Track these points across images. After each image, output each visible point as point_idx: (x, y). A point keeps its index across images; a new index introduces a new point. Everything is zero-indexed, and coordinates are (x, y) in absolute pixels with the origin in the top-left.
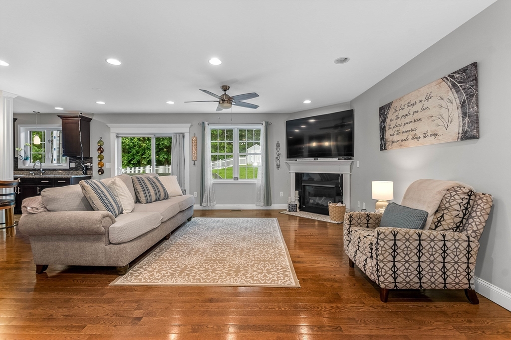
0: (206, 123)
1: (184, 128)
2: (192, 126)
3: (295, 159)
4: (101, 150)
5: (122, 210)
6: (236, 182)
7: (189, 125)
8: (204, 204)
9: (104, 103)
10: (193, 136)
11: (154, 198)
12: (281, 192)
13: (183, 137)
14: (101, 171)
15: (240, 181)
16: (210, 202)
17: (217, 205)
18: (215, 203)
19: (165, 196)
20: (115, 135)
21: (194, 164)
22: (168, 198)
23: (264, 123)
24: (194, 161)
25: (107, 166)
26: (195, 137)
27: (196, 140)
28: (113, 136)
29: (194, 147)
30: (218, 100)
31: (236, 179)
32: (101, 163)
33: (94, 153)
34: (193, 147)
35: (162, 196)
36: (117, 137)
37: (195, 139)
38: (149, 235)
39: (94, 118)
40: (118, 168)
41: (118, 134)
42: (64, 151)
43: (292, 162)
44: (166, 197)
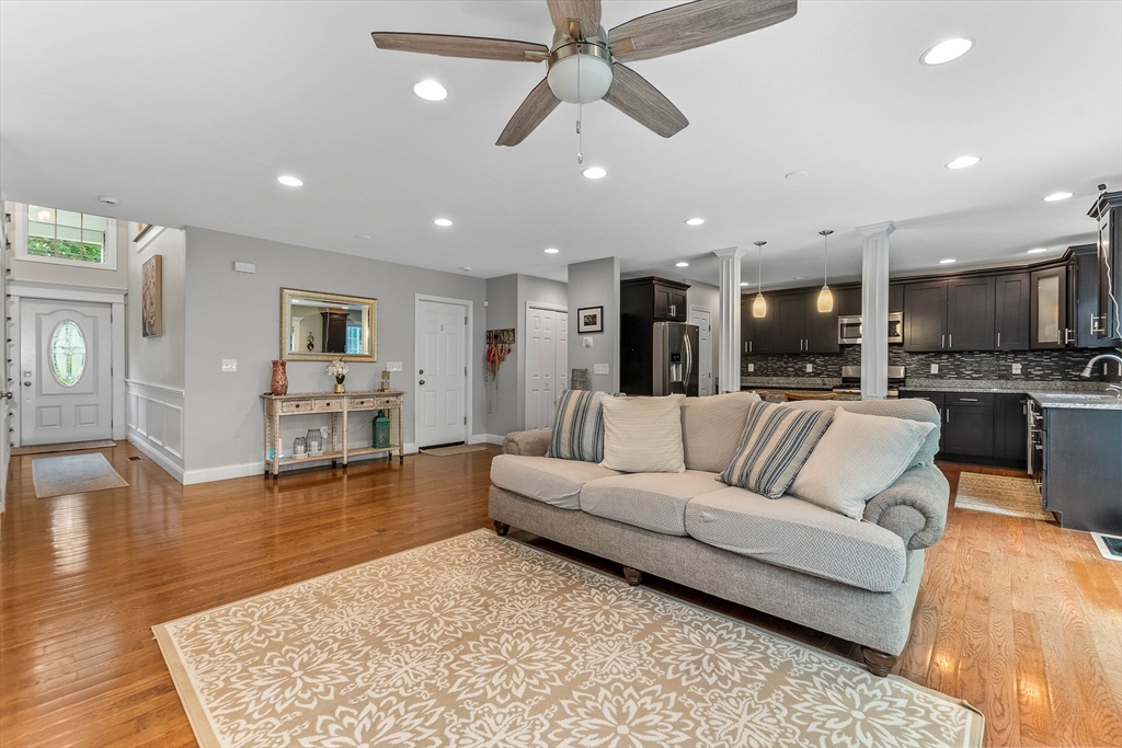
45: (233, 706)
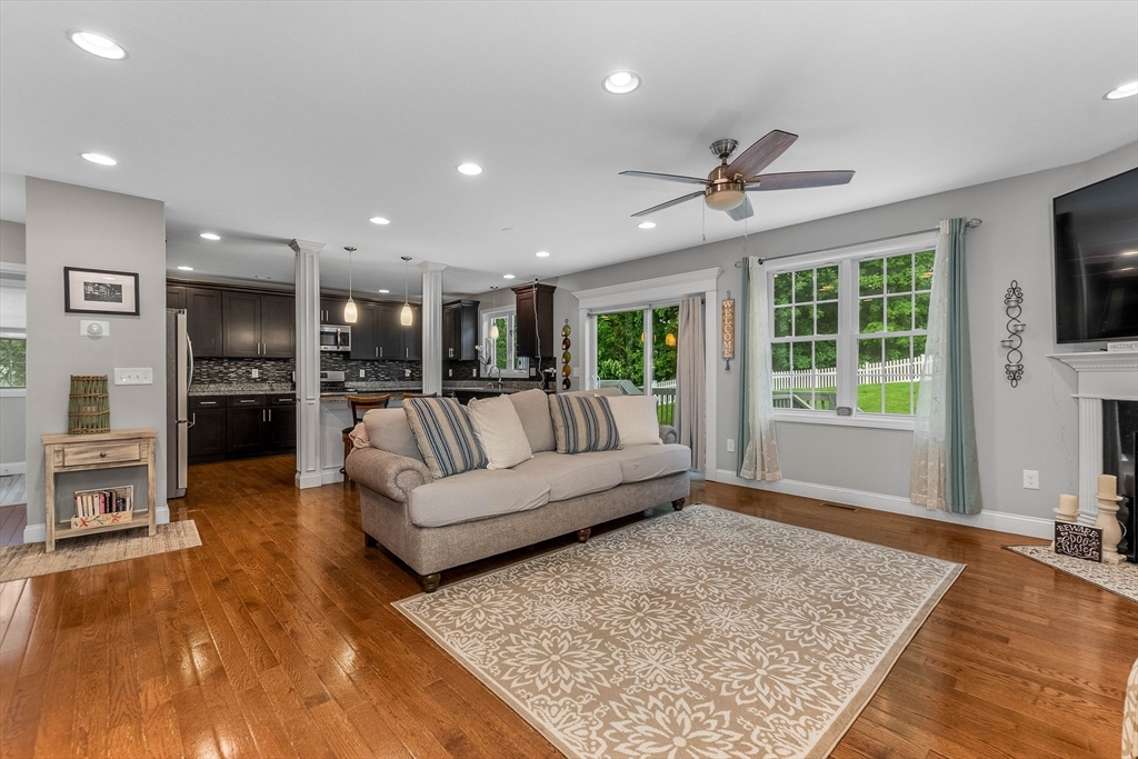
0: (753, 261)
1: (704, 281)
2: (722, 272)
3: (1100, 344)
4: (567, 343)
5: (487, 462)
6: (844, 420)
7: (715, 271)
8: (746, 473)
9: (548, 254)
10: (726, 298)
11: (583, 445)
12: (1027, 473)
13: (703, 302)
14: (567, 383)
15: (858, 418)
16: (763, 469)
17: (785, 481)
18: (779, 473)
19: (609, 442)
20: (586, 312)
21: (728, 368)
22: (615, 447)
23: (945, 227)
24: (728, 360)
25: (575, 372)
26: (729, 299)
27: (733, 306)
28: (583, 314)
29: (728, 324)
30: (703, 187)
31: (849, 411)
32: (567, 370)
33: (558, 351)
34: (724, 325)
35: (603, 442)
36: (589, 315)
37: (729, 304)
38: (501, 523)
39: (559, 285)
40: (591, 378)
41: (591, 310)
42: (518, 349)
43: (1083, 355)
44: (613, 444)
45: (825, 697)
